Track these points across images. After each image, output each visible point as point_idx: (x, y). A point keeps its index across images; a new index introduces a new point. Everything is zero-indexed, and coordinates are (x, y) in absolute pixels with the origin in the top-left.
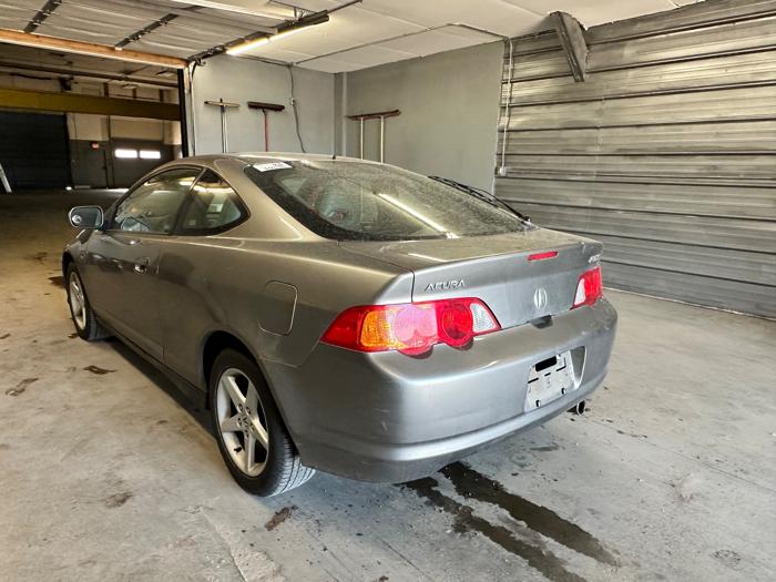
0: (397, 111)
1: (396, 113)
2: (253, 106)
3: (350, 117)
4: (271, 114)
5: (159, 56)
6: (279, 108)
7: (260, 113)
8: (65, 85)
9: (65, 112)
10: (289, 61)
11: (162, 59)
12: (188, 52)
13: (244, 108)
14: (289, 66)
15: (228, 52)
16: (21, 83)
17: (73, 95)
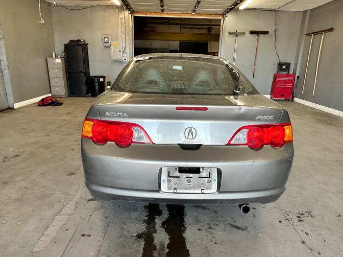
0: (332, 28)
1: (331, 30)
2: (252, 33)
3: (307, 34)
4: (261, 36)
5: (211, 14)
6: (266, 33)
7: (255, 36)
8: (209, 30)
9: (208, 41)
10: (274, 8)
11: (213, 16)
12: (221, 11)
13: (248, 34)
14: (275, 11)
15: (240, 8)
16: (195, 31)
17: (212, 34)
